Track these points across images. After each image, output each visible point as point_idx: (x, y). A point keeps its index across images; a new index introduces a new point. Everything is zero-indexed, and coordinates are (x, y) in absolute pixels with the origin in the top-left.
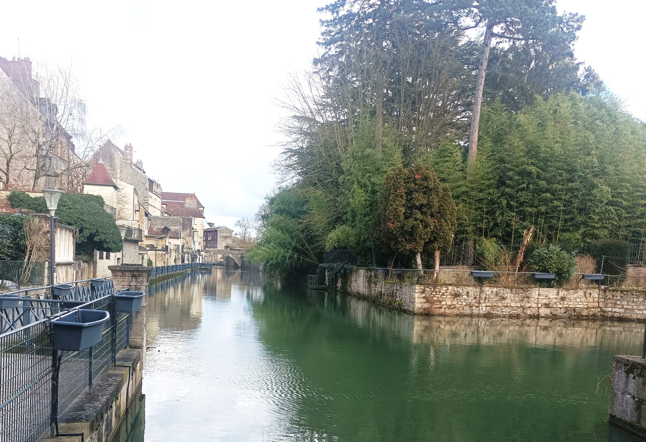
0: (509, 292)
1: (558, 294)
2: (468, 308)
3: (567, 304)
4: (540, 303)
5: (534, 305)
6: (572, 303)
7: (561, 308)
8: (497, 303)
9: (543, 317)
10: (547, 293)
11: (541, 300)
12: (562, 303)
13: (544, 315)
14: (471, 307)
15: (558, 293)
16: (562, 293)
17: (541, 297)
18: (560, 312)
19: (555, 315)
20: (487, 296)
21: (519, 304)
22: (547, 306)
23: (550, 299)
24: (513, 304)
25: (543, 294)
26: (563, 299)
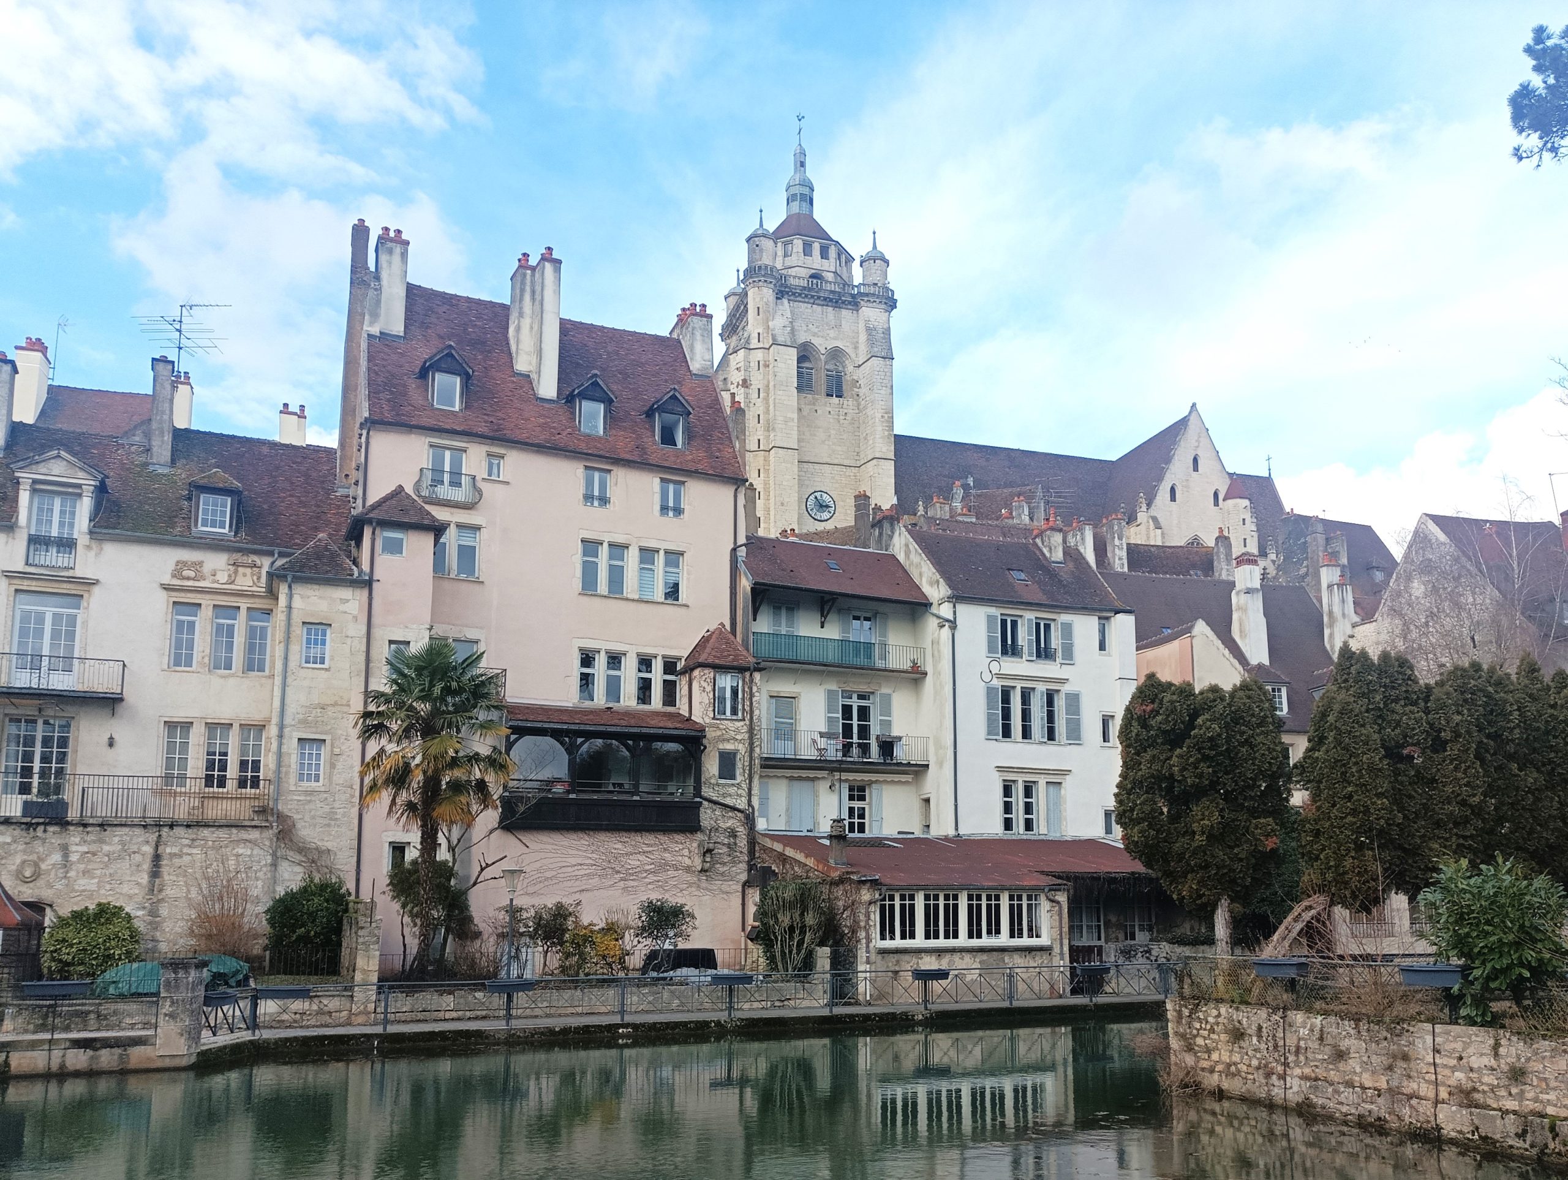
0: (1352, 1032)
1: (1496, 1055)
2: (1260, 1077)
3: (1536, 1100)
4: (1444, 1084)
5: (1426, 1090)
6: (1552, 1096)
7: (1505, 1113)
8: (1327, 1070)
9: (1452, 1142)
10: (1459, 1046)
11: (1447, 1072)
12: (1514, 1091)
13: (1453, 1134)
14: (1268, 1075)
15: (1497, 1046)
16: (1513, 1050)
17: (1445, 1061)
18: (1503, 1130)
19: (1487, 1137)
20: (1302, 1043)
21: (1384, 1079)
22: (1467, 1097)
23: (1471, 1070)
24: (1367, 1080)
25: (1449, 1046)
26: (1517, 1075)
